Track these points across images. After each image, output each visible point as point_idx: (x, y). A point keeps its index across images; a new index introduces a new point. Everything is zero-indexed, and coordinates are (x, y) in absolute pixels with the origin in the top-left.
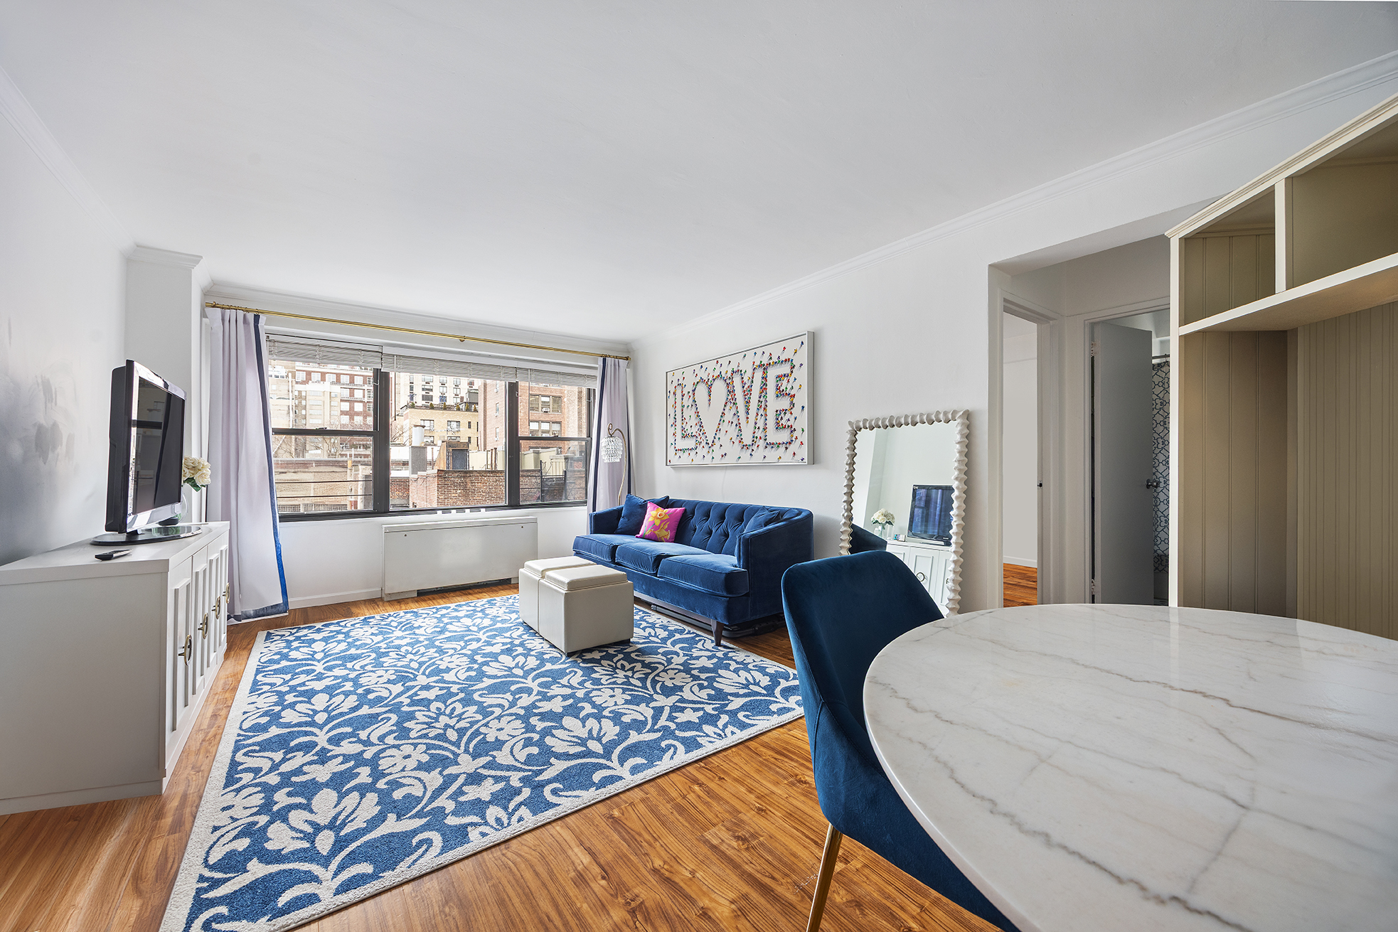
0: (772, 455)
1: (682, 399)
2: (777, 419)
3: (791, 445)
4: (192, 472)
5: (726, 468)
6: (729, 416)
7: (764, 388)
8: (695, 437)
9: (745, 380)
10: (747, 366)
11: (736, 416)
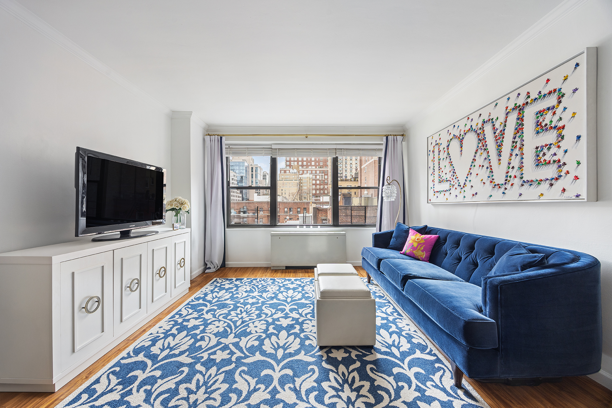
0: (530, 193)
1: (439, 154)
2: (538, 156)
3: (559, 181)
4: (181, 205)
5: (477, 205)
6: (480, 160)
7: (519, 129)
8: (449, 182)
9: (497, 126)
10: (499, 114)
11: (487, 160)
